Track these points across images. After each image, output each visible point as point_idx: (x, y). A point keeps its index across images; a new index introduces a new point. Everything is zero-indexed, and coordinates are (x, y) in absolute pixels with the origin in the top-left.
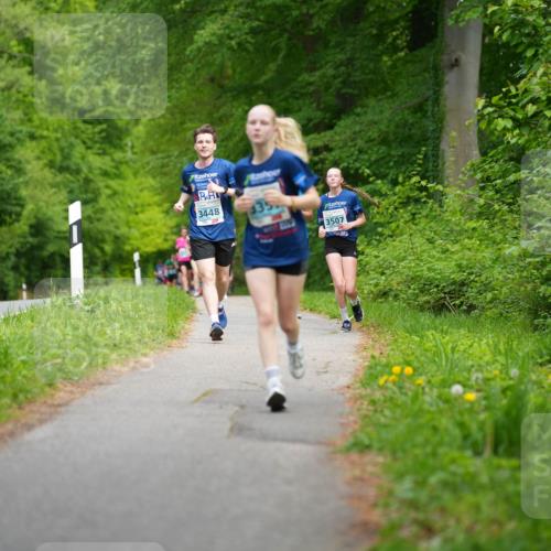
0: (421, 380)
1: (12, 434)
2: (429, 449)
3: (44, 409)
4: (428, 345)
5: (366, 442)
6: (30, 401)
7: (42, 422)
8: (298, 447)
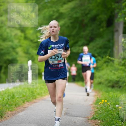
0: (109, 103)
1: (15, 114)
2: (111, 120)
3: (22, 108)
4: (111, 95)
5: (96, 117)
6: (19, 106)
7: (22, 111)
8: (80, 118)
